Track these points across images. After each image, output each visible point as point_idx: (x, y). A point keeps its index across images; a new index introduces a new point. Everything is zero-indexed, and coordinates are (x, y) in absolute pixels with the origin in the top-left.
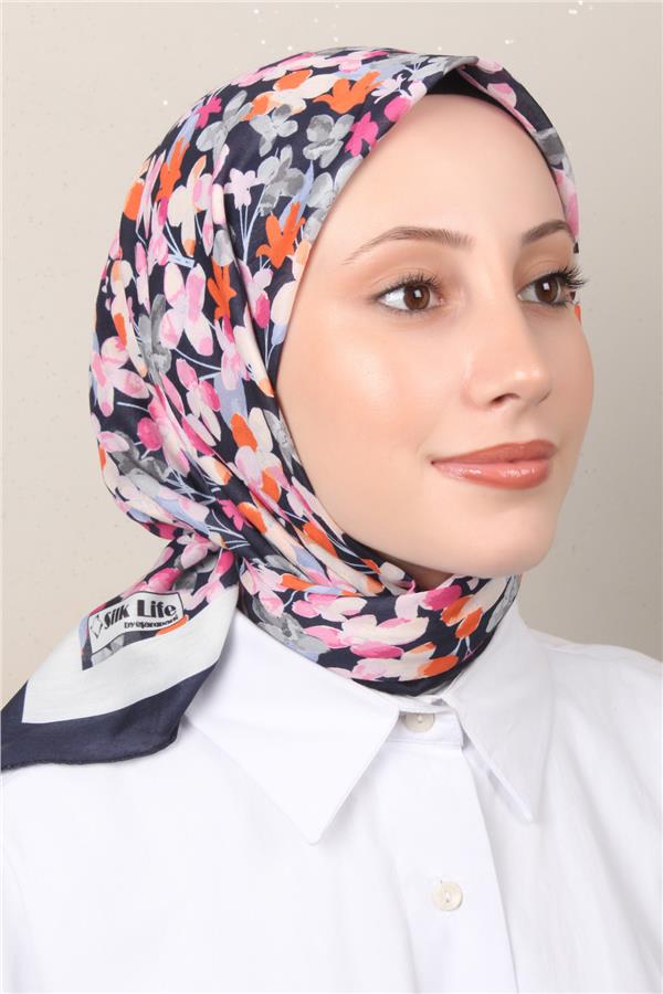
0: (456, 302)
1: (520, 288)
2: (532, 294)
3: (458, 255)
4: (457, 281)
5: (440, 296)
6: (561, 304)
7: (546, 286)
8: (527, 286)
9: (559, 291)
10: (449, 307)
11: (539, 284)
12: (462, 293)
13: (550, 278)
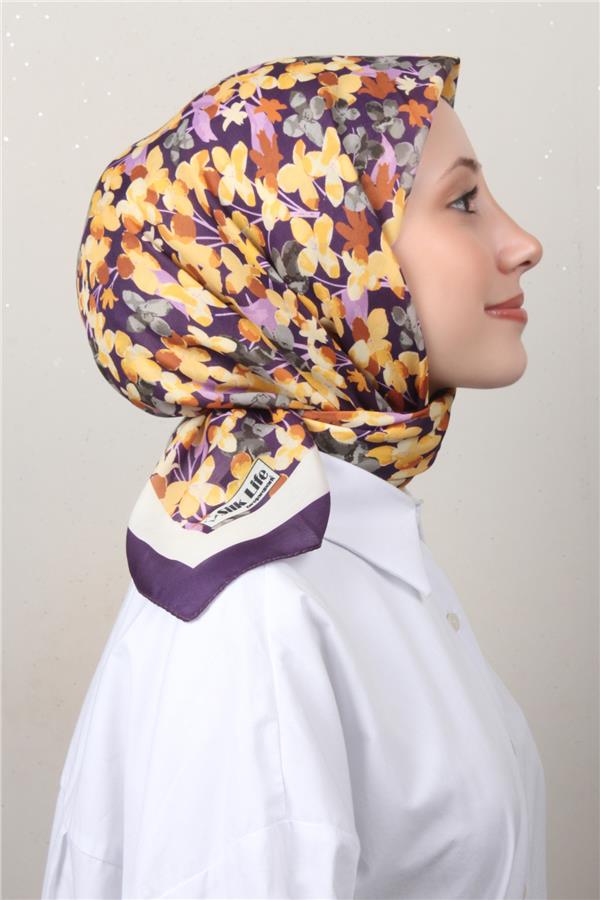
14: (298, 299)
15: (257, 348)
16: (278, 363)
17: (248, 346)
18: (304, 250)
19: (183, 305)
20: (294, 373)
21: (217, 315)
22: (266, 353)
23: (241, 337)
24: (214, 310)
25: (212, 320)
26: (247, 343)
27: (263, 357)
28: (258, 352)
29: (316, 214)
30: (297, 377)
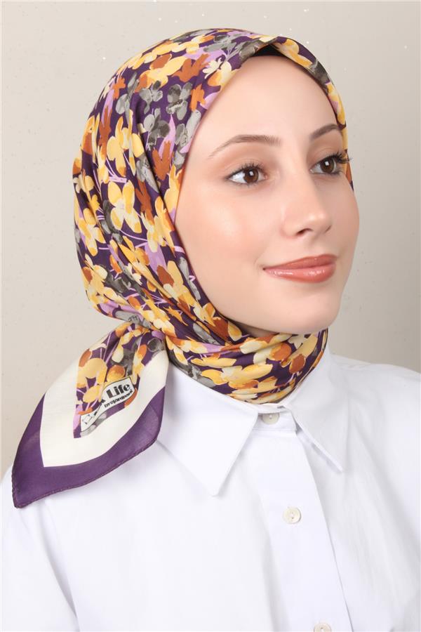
0: (275, 177)
1: (311, 165)
2: (318, 169)
3: (273, 149)
4: (275, 165)
5: (265, 174)
6: (337, 173)
7: (327, 163)
8: (316, 164)
9: (335, 165)
10: (270, 180)
11: (322, 163)
12: (278, 172)
13: (329, 159)
14: (119, 248)
15: (120, 278)
16: (132, 292)
17: (114, 276)
18: (114, 209)
19: (84, 237)
20: (142, 302)
21: (100, 248)
22: (124, 283)
23: (112, 268)
24: (99, 244)
25: (97, 252)
26: (114, 273)
27: (123, 286)
28: (120, 281)
29: (124, 180)
30: (144, 306)
